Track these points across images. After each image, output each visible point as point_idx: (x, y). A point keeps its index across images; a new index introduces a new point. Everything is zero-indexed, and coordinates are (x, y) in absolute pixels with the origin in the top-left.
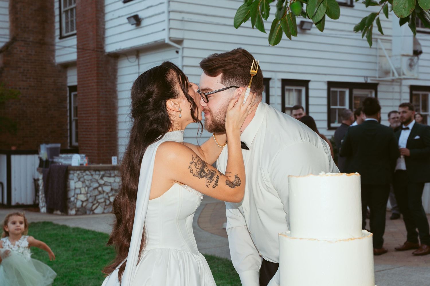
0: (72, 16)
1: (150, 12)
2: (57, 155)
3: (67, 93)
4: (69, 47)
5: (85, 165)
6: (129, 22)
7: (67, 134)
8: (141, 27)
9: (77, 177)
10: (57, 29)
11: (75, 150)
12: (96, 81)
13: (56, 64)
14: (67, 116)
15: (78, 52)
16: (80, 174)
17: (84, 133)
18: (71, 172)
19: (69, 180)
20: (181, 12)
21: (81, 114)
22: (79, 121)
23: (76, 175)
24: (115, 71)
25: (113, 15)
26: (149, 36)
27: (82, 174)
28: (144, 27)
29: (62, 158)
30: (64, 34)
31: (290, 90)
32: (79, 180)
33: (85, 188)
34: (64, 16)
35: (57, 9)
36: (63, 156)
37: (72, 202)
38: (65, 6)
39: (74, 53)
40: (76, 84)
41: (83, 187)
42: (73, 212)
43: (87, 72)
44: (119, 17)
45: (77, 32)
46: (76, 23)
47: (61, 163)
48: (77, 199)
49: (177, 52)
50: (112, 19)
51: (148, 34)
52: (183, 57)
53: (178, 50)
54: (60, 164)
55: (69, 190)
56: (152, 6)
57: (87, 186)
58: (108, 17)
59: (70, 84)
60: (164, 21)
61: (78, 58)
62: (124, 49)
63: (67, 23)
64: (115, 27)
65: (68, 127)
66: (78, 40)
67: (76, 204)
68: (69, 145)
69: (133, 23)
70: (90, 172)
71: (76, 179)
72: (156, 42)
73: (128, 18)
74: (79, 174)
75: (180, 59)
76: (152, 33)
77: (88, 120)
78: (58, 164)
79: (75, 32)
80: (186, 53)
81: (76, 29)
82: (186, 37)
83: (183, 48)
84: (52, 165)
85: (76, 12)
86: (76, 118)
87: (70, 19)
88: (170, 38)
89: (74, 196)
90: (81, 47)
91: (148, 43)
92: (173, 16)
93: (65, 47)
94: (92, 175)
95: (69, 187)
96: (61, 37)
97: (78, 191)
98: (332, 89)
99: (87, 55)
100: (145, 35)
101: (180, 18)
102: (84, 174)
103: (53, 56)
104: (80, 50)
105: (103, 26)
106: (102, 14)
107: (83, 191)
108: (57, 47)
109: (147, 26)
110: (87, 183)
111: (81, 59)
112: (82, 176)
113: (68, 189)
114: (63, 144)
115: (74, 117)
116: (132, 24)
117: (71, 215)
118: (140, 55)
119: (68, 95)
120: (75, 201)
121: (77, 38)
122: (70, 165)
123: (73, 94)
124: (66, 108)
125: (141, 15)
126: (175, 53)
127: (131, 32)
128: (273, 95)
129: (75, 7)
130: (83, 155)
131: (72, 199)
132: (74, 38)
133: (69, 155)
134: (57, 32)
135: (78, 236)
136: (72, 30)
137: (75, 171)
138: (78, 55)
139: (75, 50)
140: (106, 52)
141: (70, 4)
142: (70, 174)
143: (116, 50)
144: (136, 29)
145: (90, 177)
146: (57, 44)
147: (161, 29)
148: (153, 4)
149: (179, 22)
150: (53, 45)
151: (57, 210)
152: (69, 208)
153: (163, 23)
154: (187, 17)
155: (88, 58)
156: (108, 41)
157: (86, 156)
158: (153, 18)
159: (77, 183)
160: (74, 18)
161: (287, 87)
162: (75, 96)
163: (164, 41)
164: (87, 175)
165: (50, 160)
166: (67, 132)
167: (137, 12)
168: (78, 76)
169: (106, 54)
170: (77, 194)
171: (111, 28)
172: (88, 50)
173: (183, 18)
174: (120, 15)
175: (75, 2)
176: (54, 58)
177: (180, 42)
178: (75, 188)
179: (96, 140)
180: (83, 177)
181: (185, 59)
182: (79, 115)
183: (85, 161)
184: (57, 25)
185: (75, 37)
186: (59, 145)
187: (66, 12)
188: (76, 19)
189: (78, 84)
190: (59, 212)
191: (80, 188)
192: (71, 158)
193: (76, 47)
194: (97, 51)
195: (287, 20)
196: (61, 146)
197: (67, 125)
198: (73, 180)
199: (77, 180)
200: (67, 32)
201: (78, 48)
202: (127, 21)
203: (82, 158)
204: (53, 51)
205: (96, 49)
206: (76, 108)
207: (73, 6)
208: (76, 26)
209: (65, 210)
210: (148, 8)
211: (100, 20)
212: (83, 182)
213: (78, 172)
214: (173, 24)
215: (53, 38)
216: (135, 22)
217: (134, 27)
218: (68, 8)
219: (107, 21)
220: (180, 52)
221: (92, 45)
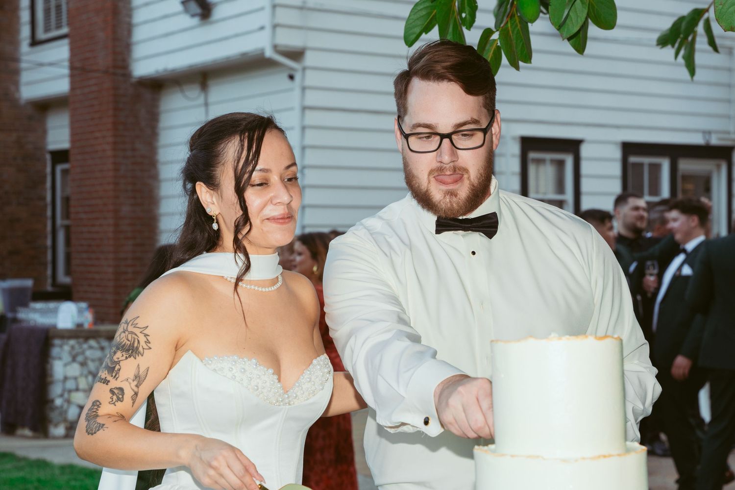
2: (25, 305)
3: (45, 166)
4: (51, 64)
5: (86, 326)
6: (186, 11)
7: (46, 258)
8: (213, 22)
9: (70, 353)
10: (26, 25)
11: (64, 294)
12: (110, 139)
13: (22, 102)
14: (47, 218)
15: (72, 76)
16: (77, 346)
17: (85, 255)
18: (57, 342)
19: (51, 360)
21: (78, 212)
22: (73, 229)
23: (67, 348)
24: (153, 118)
26: (228, 40)
27: (81, 348)
28: (218, 21)
29: (35, 311)
30: (41, 35)
31: (539, 161)
32: (74, 359)
33: (86, 377)
36: (39, 305)
37: (57, 408)
39: (61, 77)
40: (66, 145)
41: (81, 375)
42: (60, 431)
43: (92, 119)
45: (71, 30)
46: (68, 11)
47: (35, 321)
48: (69, 401)
49: (291, 77)
50: (147, 4)
51: (226, 38)
52: (304, 89)
53: (292, 73)
54: (32, 324)
55: (52, 383)
57: (90, 373)
59: (52, 147)
60: (262, 9)
61: (73, 88)
62: (173, 70)
63: (47, 11)
64: (154, 20)
65: (49, 242)
66: (72, 50)
67: (66, 412)
68: (49, 281)
69: (192, 13)
70: (98, 343)
71: (66, 357)
72: (244, 54)
73: (183, 3)
74: (73, 348)
75: (297, 92)
76: (237, 35)
77: (93, 225)
78: (24, 325)
79: (65, 30)
80: (312, 78)
82: (310, 44)
83: (304, 69)
84: (15, 326)
86: (66, 222)
88: (275, 48)
89: (62, 396)
90: (78, 64)
91: (228, 58)
93: (44, 65)
94: (102, 349)
95: (51, 376)
96: (35, 42)
97: (70, 385)
98: (633, 159)
99: (92, 82)
100: (221, 40)
101: (299, 4)
102: (85, 346)
103: (17, 84)
104: (76, 72)
105: (127, 19)
107: (83, 384)
108: (23, 65)
109: (224, 19)
110: (92, 366)
111: (78, 92)
112: (80, 350)
113: (49, 379)
114: (38, 281)
115: (62, 219)
116: (193, 16)
117: (55, 438)
118: (211, 83)
119: (49, 169)
120: (65, 406)
121: (71, 43)
122: (54, 327)
123: (59, 168)
124: (44, 199)
126: (287, 79)
127: (190, 32)
128: (502, 173)
130: (84, 305)
131: (58, 402)
132: (63, 45)
133: (52, 305)
134: (26, 33)
135: (73, 483)
136: (59, 27)
137: (65, 340)
138: (72, 83)
139: (66, 71)
140: (134, 77)
142: (52, 345)
143: (157, 72)
144: (201, 25)
145: (98, 354)
146: (24, 58)
147: (256, 27)
149: (296, 12)
150: (17, 60)
151: (23, 426)
152: (50, 421)
153: (261, 13)
155: (95, 88)
156: (139, 51)
157: (91, 306)
158: (239, 2)
159: (68, 368)
161: (532, 155)
162: (65, 172)
163: (263, 53)
164: (91, 347)
165: (10, 315)
166: (45, 253)
168: (72, 128)
169: (134, 80)
170: (70, 391)
171: (146, 22)
172: (96, 71)
173: (305, 2)
176: (18, 90)
177: (296, 55)
178: (66, 379)
179: (111, 270)
180: (83, 353)
181: (308, 93)
182: (73, 216)
183: (88, 318)
184: (25, 16)
185: (66, 42)
186: (29, 283)
188: (67, 3)
189: (72, 147)
190: (27, 432)
191: (76, 378)
192: (55, 311)
193: (67, 64)
195: (511, 32)
196: (35, 284)
197: (46, 237)
198: (60, 358)
199: (69, 359)
200: (47, 30)
201: (72, 68)
202: (180, 8)
203: (80, 311)
204: (17, 72)
205: (111, 70)
206: (66, 200)
208: (68, 17)
209: (41, 427)
211: (121, 4)
212: (83, 364)
213: (72, 342)
214: (283, 16)
215: (15, 43)
216: (198, 10)
217: (196, 21)
219: (139, 7)
220: (298, 77)
221: (103, 60)
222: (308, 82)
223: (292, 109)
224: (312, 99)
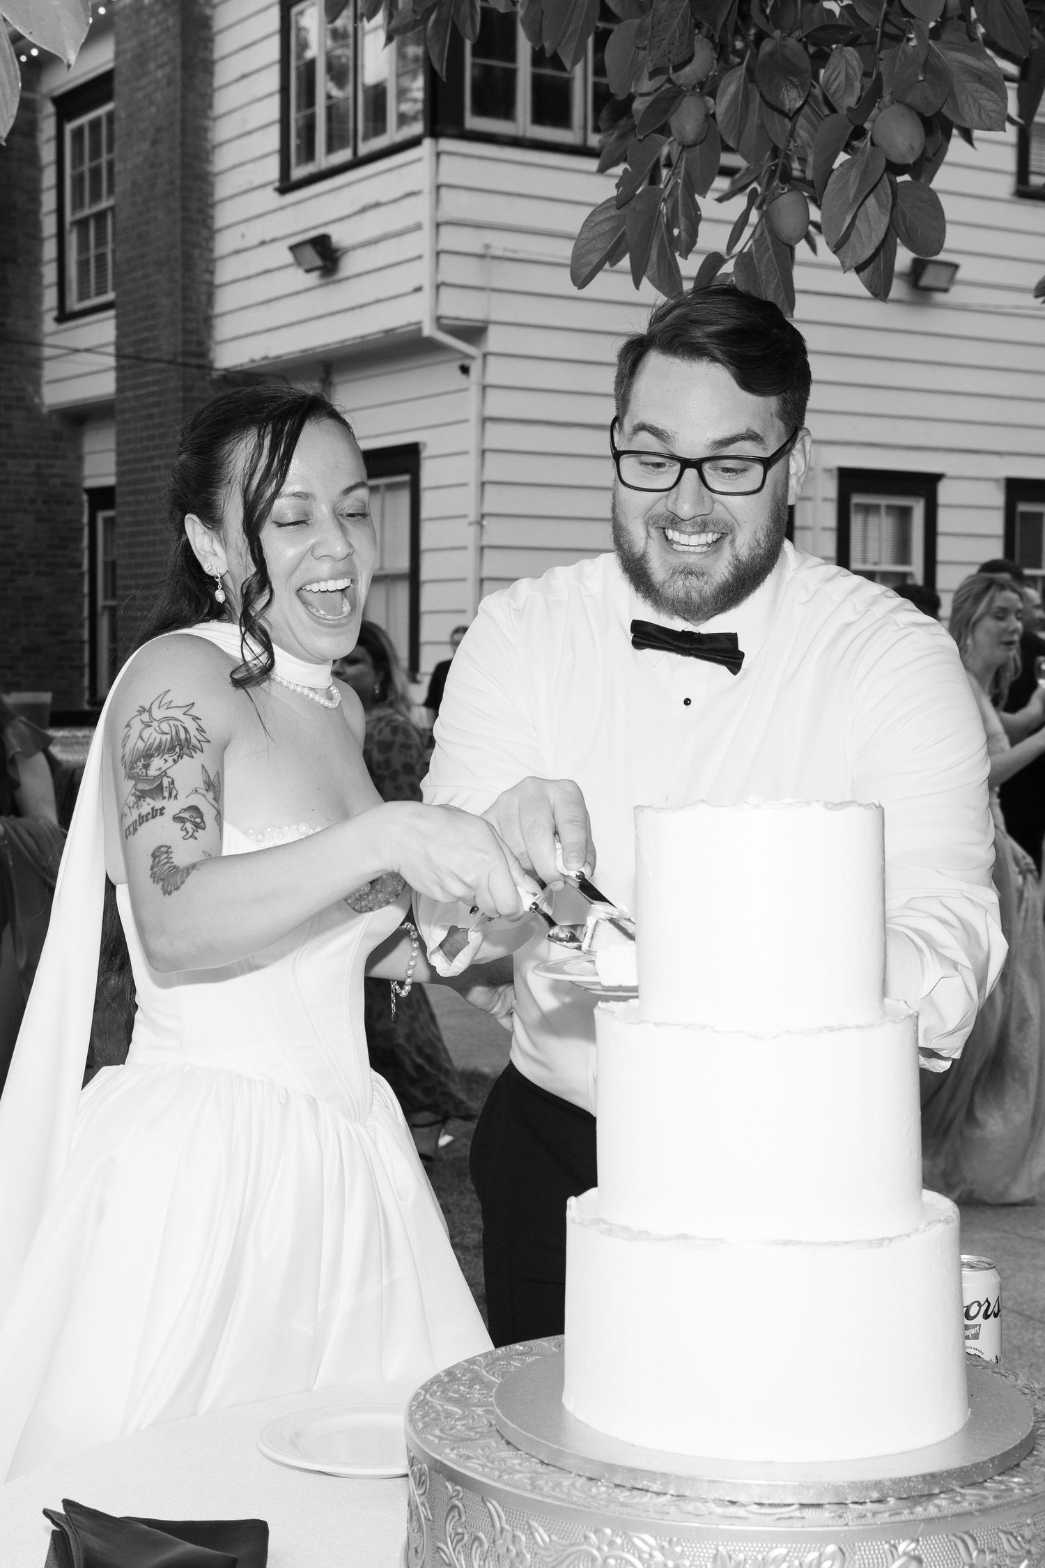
0: (101, 241)
1: (372, 225)
3: (81, 514)
4: (88, 350)
6: (298, 262)
7: (82, 659)
8: (340, 281)
10: (49, 286)
13: (45, 410)
14: (83, 596)
15: (119, 369)
20: (478, 226)
21: (127, 587)
22: (121, 612)
25: (243, 236)
26: (365, 309)
28: (347, 279)
30: (74, 304)
31: (868, 510)
34: (72, 239)
35: (49, 213)
36: (61, 733)
38: (78, 204)
39: (104, 370)
40: (111, 481)
43: (151, 438)
44: (263, 243)
45: (118, 296)
46: (115, 263)
49: (465, 370)
50: (237, 252)
51: (362, 306)
52: (484, 388)
53: (466, 362)
56: (377, 205)
58: (224, 244)
59: (90, 483)
60: (420, 257)
61: (120, 389)
62: (278, 358)
63: (83, 266)
64: (248, 278)
65: (86, 636)
66: (118, 327)
68: (87, 696)
69: (308, 267)
72: (387, 332)
73: (293, 248)
75: (474, 393)
76: (378, 301)
79: (110, 296)
80: (497, 372)
81: (114, 289)
82: (493, 317)
83: (485, 355)
85: (114, 224)
86: (112, 602)
87: (92, 252)
88: (439, 321)
90: (129, 351)
91: (363, 337)
92: (449, 239)
93: (77, 351)
96: (64, 316)
98: (1023, 507)
99: (150, 378)
100: (353, 309)
101: (478, 249)
103: (36, 382)
104: (125, 362)
105: (207, 277)
106: (205, 233)
108: (47, 352)
109: (359, 275)
111: (129, 394)
114: (61, 694)
115: (106, 598)
116: (308, 271)
118: (336, 379)
119: (85, 519)
121: (117, 317)
123: (101, 516)
124: (80, 565)
125: (340, 236)
126: (458, 373)
127: (303, 296)
128: (804, 528)
129: (112, 209)
132: (108, 319)
134: (50, 299)
136: (101, 291)
138: (119, 380)
139: (111, 361)
140: (217, 370)
141: (96, 197)
143: (253, 361)
144: (321, 286)
146: (48, 340)
147: (410, 288)
148: (383, 200)
149: (474, 262)
150: (38, 344)
153: (417, 263)
154: (500, 243)
155: (155, 388)
156: (224, 328)
158: (382, 245)
160: (110, 246)
161: (856, 499)
162: (109, 522)
163: (420, 330)
166: (82, 650)
167: (326, 224)
168: (120, 453)
169: (215, 375)
171: (234, 281)
172: (157, 361)
173: (487, 246)
174: (267, 238)
175: (111, 191)
176: (38, 391)
177: (473, 333)
181: (492, 395)
182: (119, 593)
184: (49, 273)
185: (112, 313)
186: (46, 697)
187: (82, 224)
188: (114, 251)
189: (119, 483)
193: (112, 349)
194: (184, 365)
196: (55, 699)
197: (82, 626)
200: (83, 296)
201: (119, 356)
202: (289, 258)
204: (37, 363)
205: (180, 360)
206: (111, 567)
207: (105, 204)
208: (114, 274)
210: (364, 210)
211: (196, 252)
214: (453, 270)
215: (34, 317)
216: (318, 262)
217: (314, 278)
218: (87, 211)
219: (223, 257)
220: (475, 368)
221: (168, 343)
222: (490, 379)
223: (466, 421)
224: (498, 404)
